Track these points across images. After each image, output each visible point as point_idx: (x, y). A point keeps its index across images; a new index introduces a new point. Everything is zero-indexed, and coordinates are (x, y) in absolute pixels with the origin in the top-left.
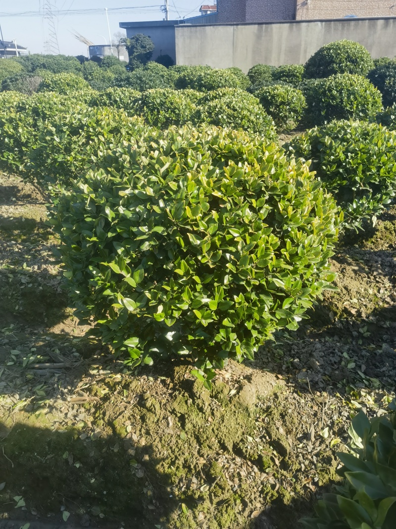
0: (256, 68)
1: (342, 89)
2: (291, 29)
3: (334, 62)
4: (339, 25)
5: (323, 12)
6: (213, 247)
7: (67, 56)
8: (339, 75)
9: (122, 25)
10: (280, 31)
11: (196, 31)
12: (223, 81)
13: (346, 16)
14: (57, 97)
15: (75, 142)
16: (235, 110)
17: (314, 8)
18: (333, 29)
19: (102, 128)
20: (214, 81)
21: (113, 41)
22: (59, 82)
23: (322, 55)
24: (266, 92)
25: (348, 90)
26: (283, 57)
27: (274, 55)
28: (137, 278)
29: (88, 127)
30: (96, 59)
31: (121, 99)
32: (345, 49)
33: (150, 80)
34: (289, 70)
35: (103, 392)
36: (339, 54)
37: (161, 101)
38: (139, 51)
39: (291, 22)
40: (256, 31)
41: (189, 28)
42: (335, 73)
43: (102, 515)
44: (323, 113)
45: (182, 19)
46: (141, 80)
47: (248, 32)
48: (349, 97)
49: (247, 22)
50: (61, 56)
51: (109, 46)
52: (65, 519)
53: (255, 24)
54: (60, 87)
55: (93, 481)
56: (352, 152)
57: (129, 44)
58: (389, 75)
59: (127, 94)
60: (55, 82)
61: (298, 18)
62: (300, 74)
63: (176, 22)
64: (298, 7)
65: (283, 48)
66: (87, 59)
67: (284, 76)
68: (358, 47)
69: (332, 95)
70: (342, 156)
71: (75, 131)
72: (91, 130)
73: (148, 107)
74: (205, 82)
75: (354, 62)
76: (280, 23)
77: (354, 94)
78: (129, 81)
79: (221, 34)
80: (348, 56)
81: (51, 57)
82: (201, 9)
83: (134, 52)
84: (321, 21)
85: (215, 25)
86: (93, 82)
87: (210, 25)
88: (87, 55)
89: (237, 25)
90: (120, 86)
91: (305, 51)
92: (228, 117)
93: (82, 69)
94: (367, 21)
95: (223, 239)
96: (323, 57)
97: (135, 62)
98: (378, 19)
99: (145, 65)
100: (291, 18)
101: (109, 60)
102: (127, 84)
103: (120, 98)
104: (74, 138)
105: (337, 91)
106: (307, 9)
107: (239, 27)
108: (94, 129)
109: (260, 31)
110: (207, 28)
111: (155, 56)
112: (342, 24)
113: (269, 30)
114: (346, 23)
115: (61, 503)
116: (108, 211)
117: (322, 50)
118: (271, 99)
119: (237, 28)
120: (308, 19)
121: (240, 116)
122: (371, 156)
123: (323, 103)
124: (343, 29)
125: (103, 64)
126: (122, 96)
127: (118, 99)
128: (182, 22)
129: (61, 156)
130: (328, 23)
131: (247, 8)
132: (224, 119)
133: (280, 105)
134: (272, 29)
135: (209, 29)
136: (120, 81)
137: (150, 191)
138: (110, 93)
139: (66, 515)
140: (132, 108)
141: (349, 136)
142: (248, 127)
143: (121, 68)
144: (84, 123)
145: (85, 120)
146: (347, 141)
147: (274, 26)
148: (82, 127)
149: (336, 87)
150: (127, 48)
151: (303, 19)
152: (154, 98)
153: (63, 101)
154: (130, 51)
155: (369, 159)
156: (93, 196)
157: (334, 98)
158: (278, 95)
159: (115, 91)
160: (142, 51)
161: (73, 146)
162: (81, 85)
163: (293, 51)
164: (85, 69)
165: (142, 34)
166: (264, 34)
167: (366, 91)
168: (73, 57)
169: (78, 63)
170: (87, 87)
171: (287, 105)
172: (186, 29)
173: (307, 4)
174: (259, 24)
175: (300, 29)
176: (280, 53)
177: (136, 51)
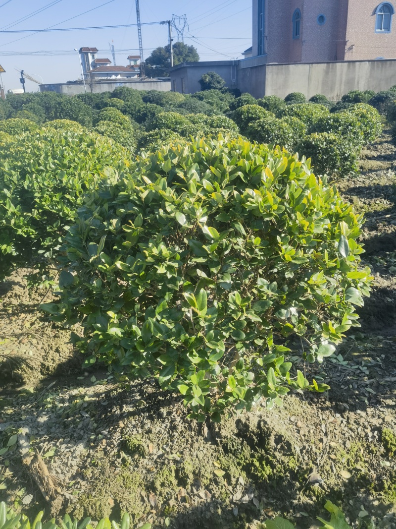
2: (349, 66)
4: (380, 63)
10: (341, 68)
11: (282, 69)
18: (376, 67)
26: (343, 87)
27: (337, 86)
40: (325, 68)
47: (319, 69)
53: (325, 63)
57: (207, 80)
61: (347, 59)
64: (346, 51)
65: (344, 79)
79: (300, 71)
84: (369, 61)
85: (296, 64)
91: (358, 83)
106: (352, 52)
107: (314, 65)
109: (328, 68)
110: (290, 66)
119: (312, 66)
124: (382, 66)
130: (373, 62)
134: (336, 67)
163: (350, 82)
166: (330, 70)
173: (351, 48)
174: (327, 63)
175: (354, 67)
176: (341, 84)
177: (213, 85)
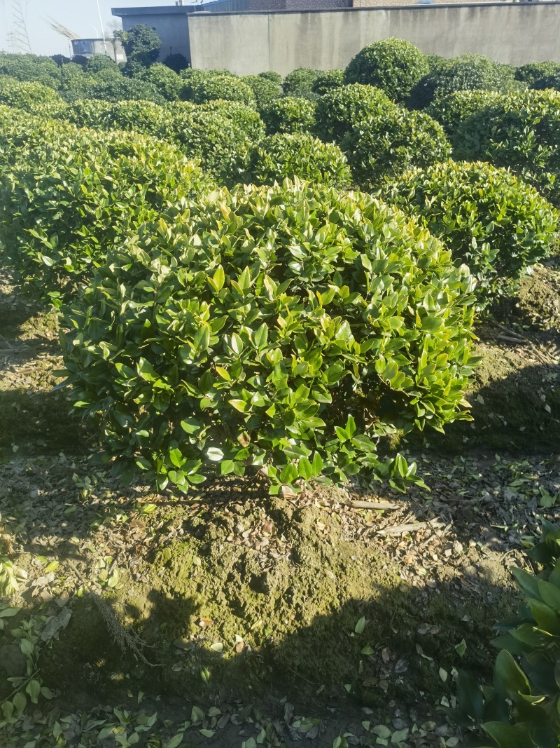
0: (293, 74)
1: (350, 103)
2: (346, 19)
3: (378, 67)
4: (410, 14)
6: (105, 215)
7: (38, 55)
9: (116, 11)
10: (331, 22)
11: (217, 22)
13: (420, 2)
14: (8, 111)
15: (19, 153)
16: (201, 123)
18: (401, 19)
19: (46, 139)
21: (106, 33)
22: (20, 93)
23: (363, 58)
24: (275, 106)
25: (357, 104)
26: (336, 59)
27: (325, 56)
28: (54, 243)
29: (32, 138)
30: (79, 60)
31: (92, 114)
32: (391, 50)
33: (138, 90)
34: (329, 76)
35: (48, 366)
36: (384, 57)
37: (133, 114)
38: (140, 48)
39: (346, 11)
40: (299, 22)
41: (208, 17)
43: (45, 445)
44: (330, 131)
45: (200, 4)
46: (126, 90)
47: (288, 24)
48: (357, 113)
49: (286, 9)
50: (30, 56)
51: (102, 40)
52: (15, 451)
53: (297, 12)
54: (22, 100)
55: (38, 422)
57: (125, 39)
59: (99, 107)
60: (15, 94)
61: (356, 5)
63: (191, 8)
65: (337, 46)
66: (67, 60)
68: (408, 47)
69: (339, 110)
71: (19, 143)
72: (35, 141)
73: (118, 121)
74: (208, 93)
75: (403, 66)
76: (331, 11)
77: (362, 108)
78: (110, 91)
79: (251, 27)
81: (17, 57)
83: (133, 50)
84: (386, 9)
85: (243, 13)
86: (69, 92)
87: (237, 14)
88: (69, 53)
89: (273, 13)
90: (100, 98)
92: (193, 132)
93: (59, 74)
94: (447, 9)
95: (112, 211)
96: (365, 60)
97: (134, 64)
98: (460, 6)
99: (148, 67)
100: (347, 3)
101: (97, 62)
102: (108, 94)
103: (91, 112)
104: (18, 149)
105: (345, 105)
107: (276, 16)
108: (38, 140)
109: (304, 22)
110: (232, 17)
111: (162, 56)
112: (414, 13)
113: (316, 20)
114: (418, 12)
115: (11, 440)
116: (27, 191)
117: (363, 52)
118: (280, 115)
119: (273, 17)
120: (368, 6)
121: (207, 131)
123: (330, 119)
124: (415, 20)
125: (89, 67)
126: (94, 110)
127: (88, 114)
128: (199, 8)
129: (6, 167)
130: (396, 11)
132: (189, 133)
133: (292, 121)
134: (320, 19)
135: (234, 19)
136: (99, 91)
137: (58, 176)
138: (79, 106)
139: (15, 448)
140: (101, 123)
142: (216, 142)
143: (113, 73)
144: (27, 134)
145: (28, 132)
147: (323, 15)
148: (25, 138)
149: (344, 100)
150: (124, 44)
151: (363, 6)
152: (125, 111)
153: (14, 115)
154: (128, 48)
156: (18, 182)
157: (341, 113)
158: (288, 110)
159: (84, 104)
160: (144, 49)
161: (17, 157)
162: (48, 97)
163: (350, 49)
164: (63, 75)
165: (143, 25)
166: (309, 26)
167: (377, 105)
168: (47, 58)
169: (53, 66)
170: (57, 99)
171: (301, 122)
172: (203, 18)
174: (303, 12)
175: (357, 20)
176: (331, 53)
177: (135, 48)
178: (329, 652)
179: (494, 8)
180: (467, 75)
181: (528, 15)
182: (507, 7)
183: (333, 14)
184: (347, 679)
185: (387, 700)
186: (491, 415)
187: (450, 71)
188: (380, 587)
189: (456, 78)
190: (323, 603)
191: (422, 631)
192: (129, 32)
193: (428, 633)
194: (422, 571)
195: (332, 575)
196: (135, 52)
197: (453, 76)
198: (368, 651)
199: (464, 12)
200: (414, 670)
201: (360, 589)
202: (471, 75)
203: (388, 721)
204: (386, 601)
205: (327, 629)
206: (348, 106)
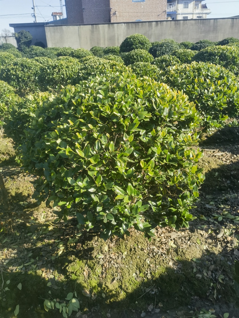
0: (94, 48)
1: (138, 56)
2: (109, 27)
3: (133, 45)
4: (134, 25)
5: (124, 18)
8: (136, 50)
9: (11, 25)
10: (103, 28)
11: (57, 29)
12: (84, 54)
17: (120, 16)
18: (130, 27)
20: (80, 54)
23: (127, 41)
25: (140, 56)
26: (106, 43)
27: (102, 41)
32: (137, 38)
34: (112, 49)
36: (135, 41)
39: (108, 24)
40: (90, 29)
41: (53, 27)
42: (135, 49)
47: (86, 29)
49: (85, 24)
53: (89, 25)
56: (142, 70)
57: (17, 36)
58: (158, 50)
61: (112, 21)
62: (118, 51)
64: (111, 16)
65: (106, 37)
67: (110, 52)
68: (143, 37)
69: (134, 58)
70: (139, 72)
75: (142, 44)
76: (103, 24)
77: (142, 57)
79: (71, 30)
80: (139, 41)
82: (52, 14)
84: (124, 23)
85: (69, 25)
87: (65, 25)
91: (118, 39)
94: (147, 23)
96: (128, 42)
98: (152, 22)
100: (108, 21)
101: (7, 46)
106: (116, 17)
107: (81, 26)
109: (93, 28)
111: (34, 42)
113: (97, 28)
114: (137, 24)
117: (127, 39)
120: (117, 22)
122: (147, 71)
124: (136, 27)
128: (47, 23)
130: (128, 24)
131: (84, 16)
134: (99, 27)
135: (64, 28)
141: (140, 66)
146: (140, 67)
147: (100, 26)
149: (135, 55)
150: (16, 38)
151: (115, 22)
154: (18, 40)
155: (146, 72)
160: (26, 40)
163: (112, 39)
165: (24, 31)
166: (95, 30)
167: (147, 56)
172: (51, 27)
173: (115, 14)
174: (92, 25)
175: (113, 27)
176: (104, 40)
177: (22, 40)
178: (210, 180)
179: (165, 22)
180: (167, 46)
181: (178, 24)
182: (170, 22)
183: (104, 25)
184: (217, 185)
185: (228, 189)
186: (223, 137)
187: (161, 45)
188: (219, 165)
189: (164, 47)
190: (206, 170)
191: (232, 173)
192: (18, 33)
193: (234, 173)
194: (228, 161)
195: (207, 164)
196: (22, 41)
197: (162, 47)
198: (219, 179)
199: (154, 23)
200: (232, 182)
201: (214, 166)
202: (169, 46)
203: (229, 193)
204: (222, 168)
205: (209, 176)
206: (137, 57)
